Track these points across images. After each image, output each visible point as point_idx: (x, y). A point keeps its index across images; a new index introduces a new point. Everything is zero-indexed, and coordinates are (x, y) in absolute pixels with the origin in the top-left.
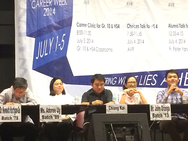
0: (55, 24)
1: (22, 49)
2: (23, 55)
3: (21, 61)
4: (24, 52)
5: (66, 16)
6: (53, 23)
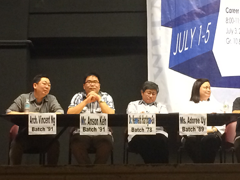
0: (198, 10)
1: (155, 43)
2: (157, 50)
4: (159, 46)
6: (195, 8)
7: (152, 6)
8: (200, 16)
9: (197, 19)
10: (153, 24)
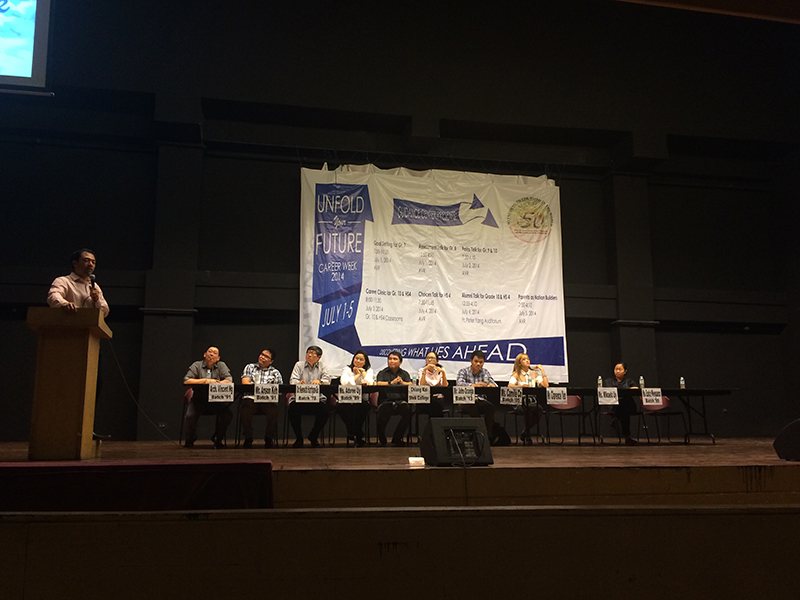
0: (344, 290)
1: (307, 316)
2: (308, 322)
3: (306, 328)
4: (310, 318)
5: (355, 282)
6: (341, 288)
7: (305, 285)
8: (345, 295)
9: (343, 298)
10: (305, 300)
